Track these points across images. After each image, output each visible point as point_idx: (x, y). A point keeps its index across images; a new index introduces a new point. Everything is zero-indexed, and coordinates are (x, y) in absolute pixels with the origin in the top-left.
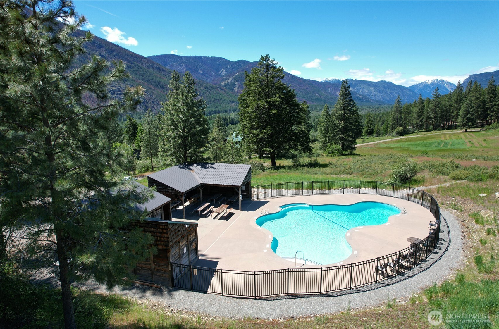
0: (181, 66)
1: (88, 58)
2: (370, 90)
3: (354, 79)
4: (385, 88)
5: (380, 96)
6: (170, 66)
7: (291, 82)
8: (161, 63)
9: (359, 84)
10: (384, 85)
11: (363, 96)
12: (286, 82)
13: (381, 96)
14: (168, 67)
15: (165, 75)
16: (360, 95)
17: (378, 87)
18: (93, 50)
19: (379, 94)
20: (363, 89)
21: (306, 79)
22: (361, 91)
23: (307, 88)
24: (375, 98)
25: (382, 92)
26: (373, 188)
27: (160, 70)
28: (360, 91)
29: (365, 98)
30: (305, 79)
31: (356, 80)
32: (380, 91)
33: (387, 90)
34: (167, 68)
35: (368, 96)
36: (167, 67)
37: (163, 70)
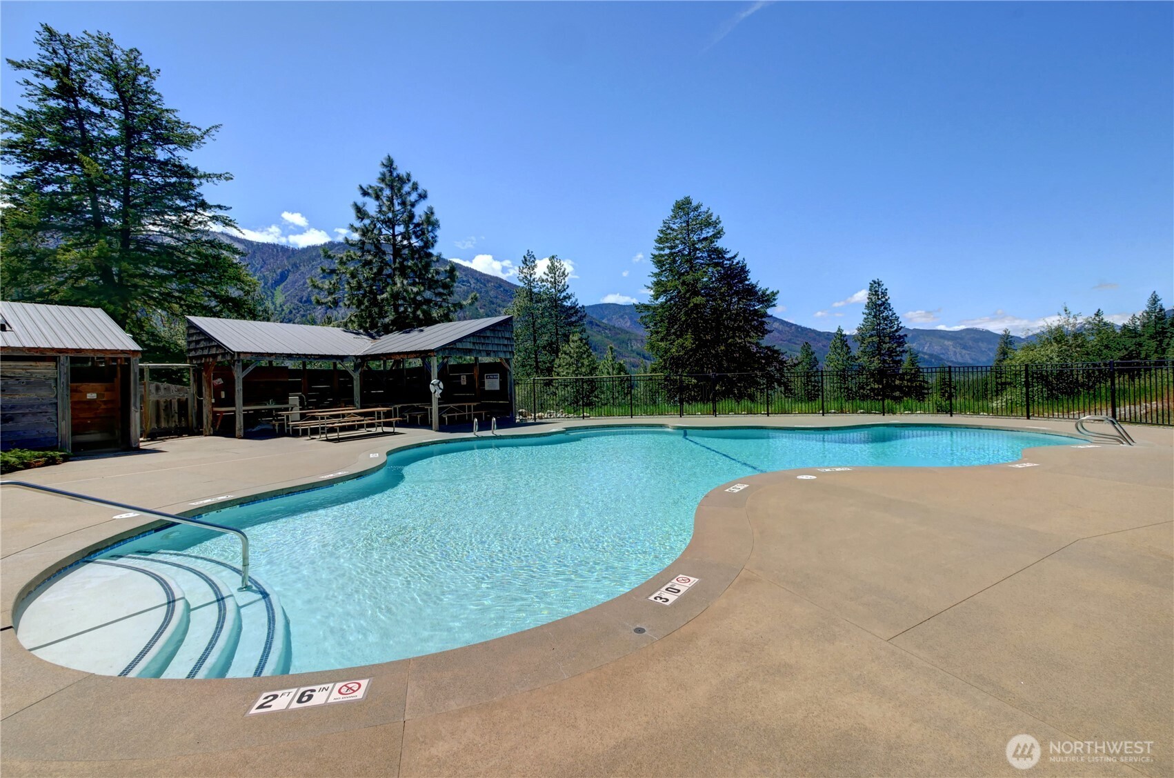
0: (624, 319)
1: (496, 312)
2: (945, 345)
3: (911, 328)
4: (976, 341)
5: (967, 355)
6: (608, 320)
7: (797, 336)
8: (594, 316)
9: (921, 337)
10: (972, 335)
11: (931, 355)
12: (788, 336)
13: (969, 354)
14: (605, 321)
15: (599, 332)
16: (925, 354)
17: (962, 339)
18: (504, 301)
19: (964, 352)
20: (930, 344)
21: (822, 331)
22: (926, 348)
23: (824, 346)
24: (956, 358)
25: (971, 348)
26: (938, 411)
27: (593, 325)
28: (924, 348)
29: (936, 359)
30: (820, 332)
31: (915, 330)
32: (965, 347)
33: (980, 344)
34: (603, 323)
35: (942, 356)
36: (603, 321)
37: (597, 325)
